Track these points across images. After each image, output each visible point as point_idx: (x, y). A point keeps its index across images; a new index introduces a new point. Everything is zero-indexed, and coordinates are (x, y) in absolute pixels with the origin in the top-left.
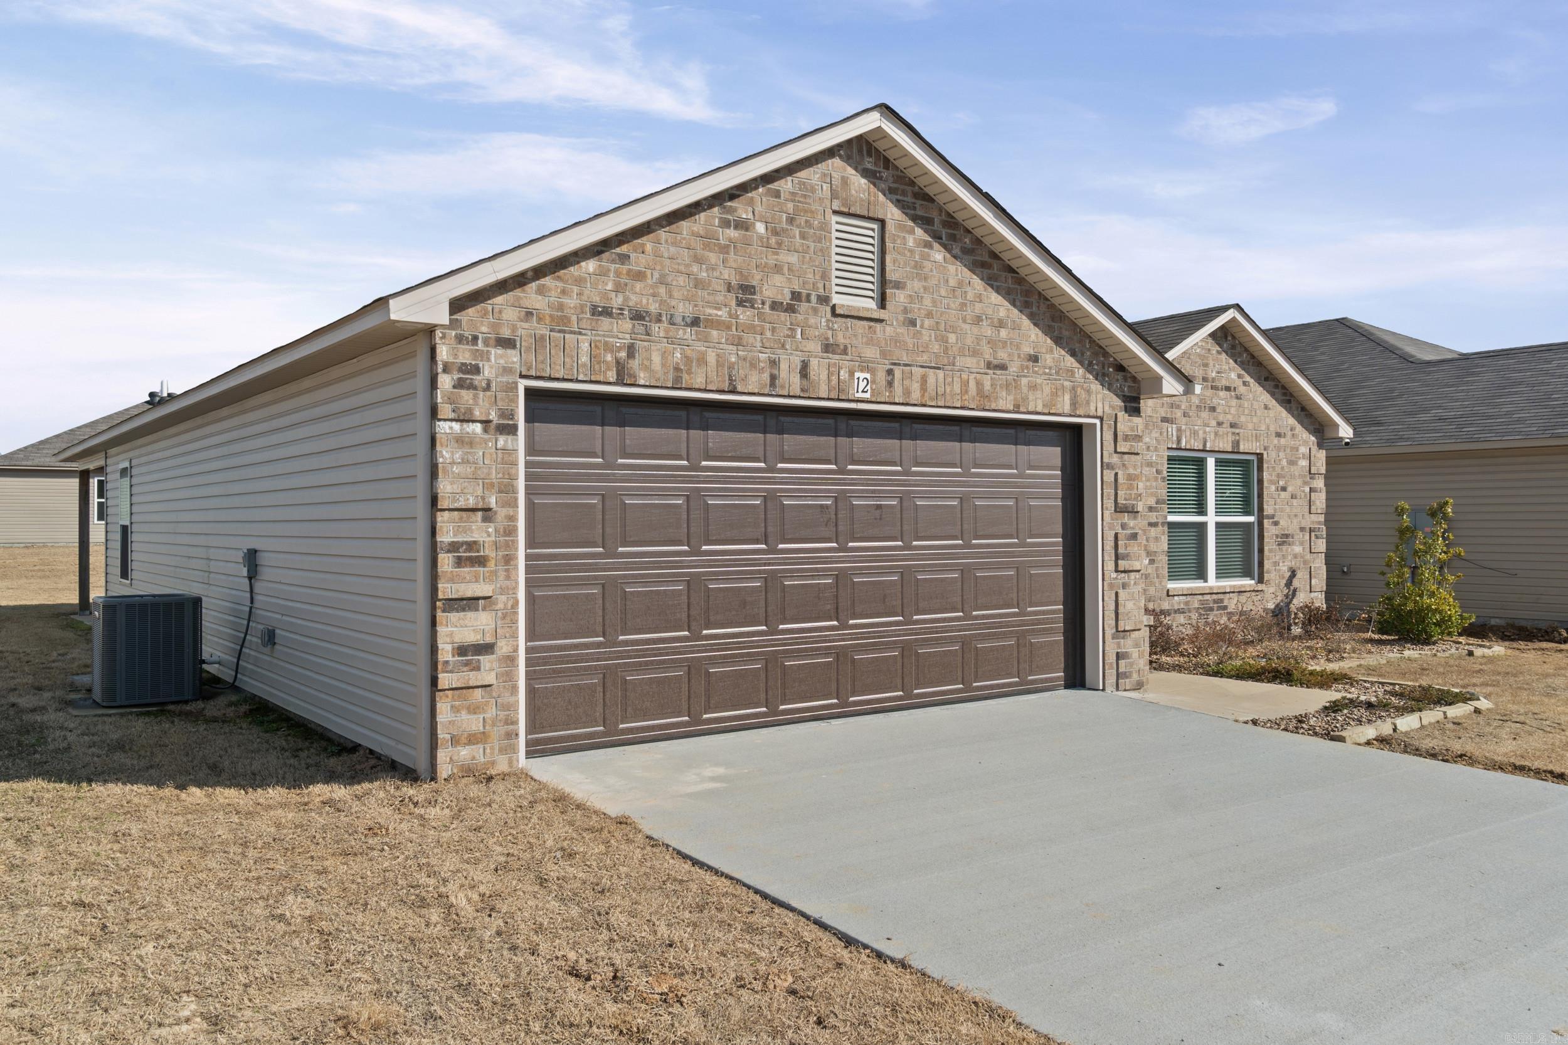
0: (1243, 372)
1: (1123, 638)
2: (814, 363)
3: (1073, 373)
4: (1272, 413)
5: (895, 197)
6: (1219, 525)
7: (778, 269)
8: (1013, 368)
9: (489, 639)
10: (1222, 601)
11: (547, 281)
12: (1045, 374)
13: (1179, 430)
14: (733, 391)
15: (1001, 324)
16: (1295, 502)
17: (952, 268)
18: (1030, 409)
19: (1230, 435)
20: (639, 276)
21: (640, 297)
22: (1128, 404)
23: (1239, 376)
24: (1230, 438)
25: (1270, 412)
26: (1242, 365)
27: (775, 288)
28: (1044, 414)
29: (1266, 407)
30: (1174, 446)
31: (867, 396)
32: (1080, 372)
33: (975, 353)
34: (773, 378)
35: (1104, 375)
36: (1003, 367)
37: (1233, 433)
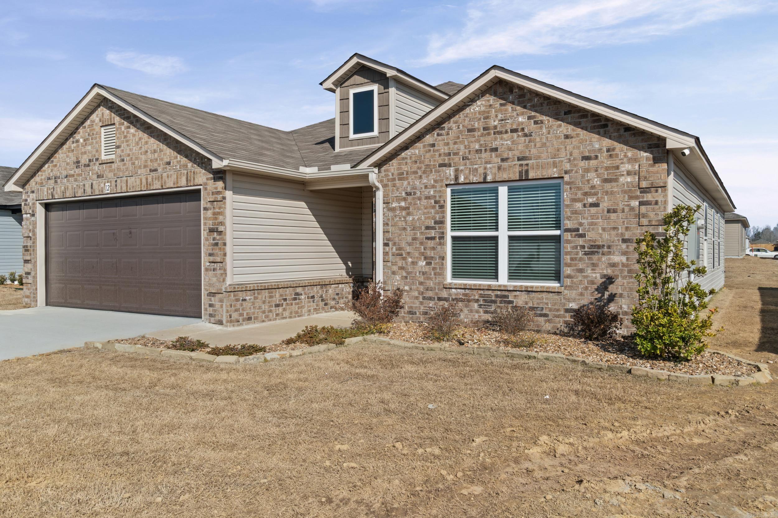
0: (533, 114)
1: (213, 296)
2: (94, 182)
3: (187, 166)
4: (575, 141)
5: (118, 113)
6: (511, 238)
7: (85, 153)
8: (160, 170)
9: (29, 271)
10: (507, 297)
11: (40, 173)
12: (174, 169)
13: (457, 170)
14: (75, 197)
15: (155, 151)
16: (613, 216)
17: (137, 133)
18: (167, 186)
19: (517, 167)
20: (56, 166)
21: (56, 172)
22: (215, 176)
23: (529, 118)
24: (517, 169)
25: (574, 139)
26: (533, 108)
27: (84, 160)
28: (174, 188)
29: (567, 137)
30: (452, 182)
31: (109, 192)
32: (190, 165)
33: (145, 166)
34: (84, 190)
35: (202, 163)
36: (156, 170)
37: (521, 165)
